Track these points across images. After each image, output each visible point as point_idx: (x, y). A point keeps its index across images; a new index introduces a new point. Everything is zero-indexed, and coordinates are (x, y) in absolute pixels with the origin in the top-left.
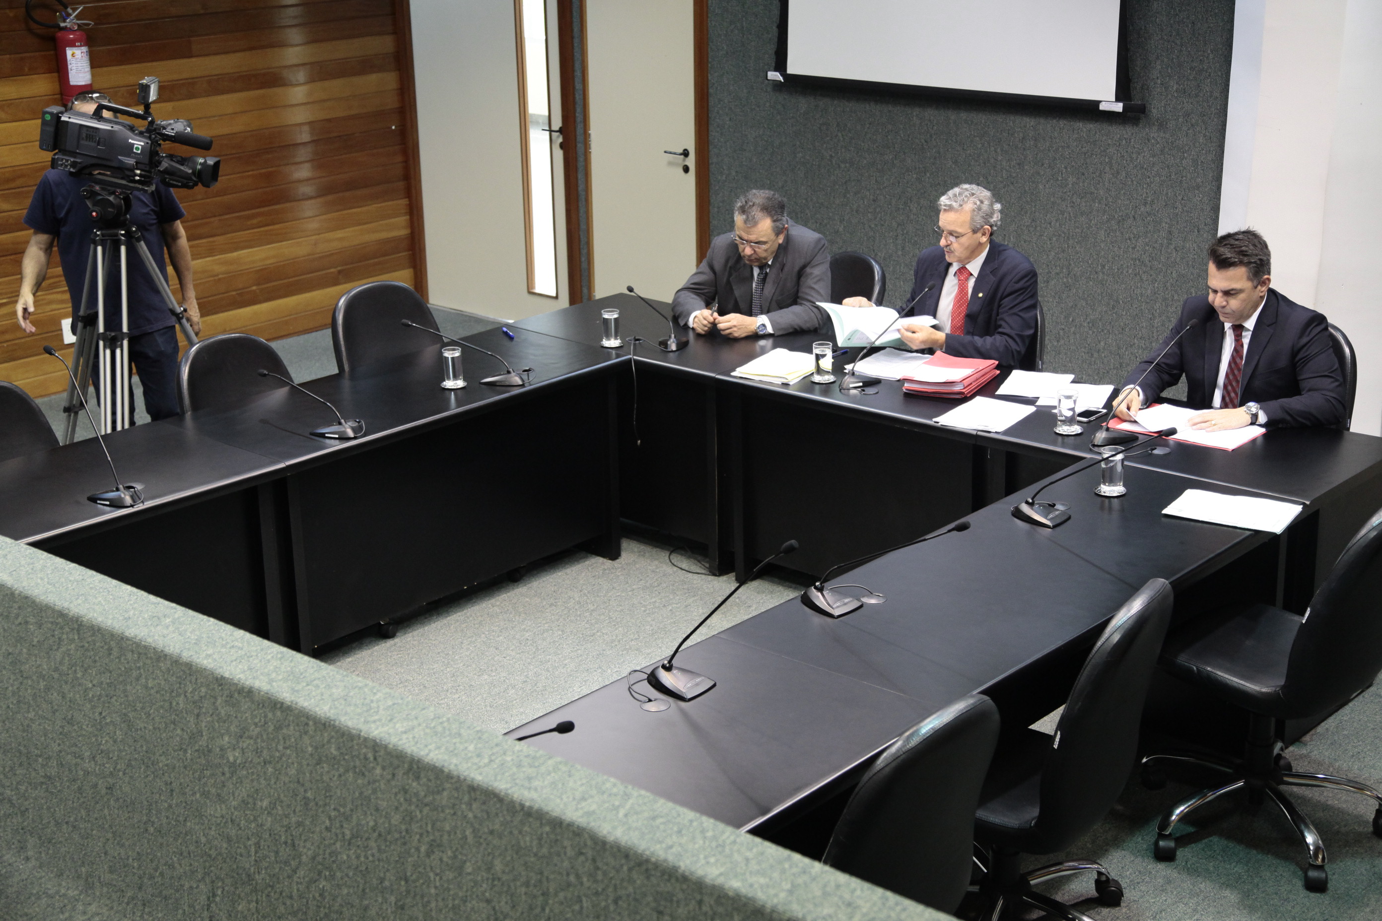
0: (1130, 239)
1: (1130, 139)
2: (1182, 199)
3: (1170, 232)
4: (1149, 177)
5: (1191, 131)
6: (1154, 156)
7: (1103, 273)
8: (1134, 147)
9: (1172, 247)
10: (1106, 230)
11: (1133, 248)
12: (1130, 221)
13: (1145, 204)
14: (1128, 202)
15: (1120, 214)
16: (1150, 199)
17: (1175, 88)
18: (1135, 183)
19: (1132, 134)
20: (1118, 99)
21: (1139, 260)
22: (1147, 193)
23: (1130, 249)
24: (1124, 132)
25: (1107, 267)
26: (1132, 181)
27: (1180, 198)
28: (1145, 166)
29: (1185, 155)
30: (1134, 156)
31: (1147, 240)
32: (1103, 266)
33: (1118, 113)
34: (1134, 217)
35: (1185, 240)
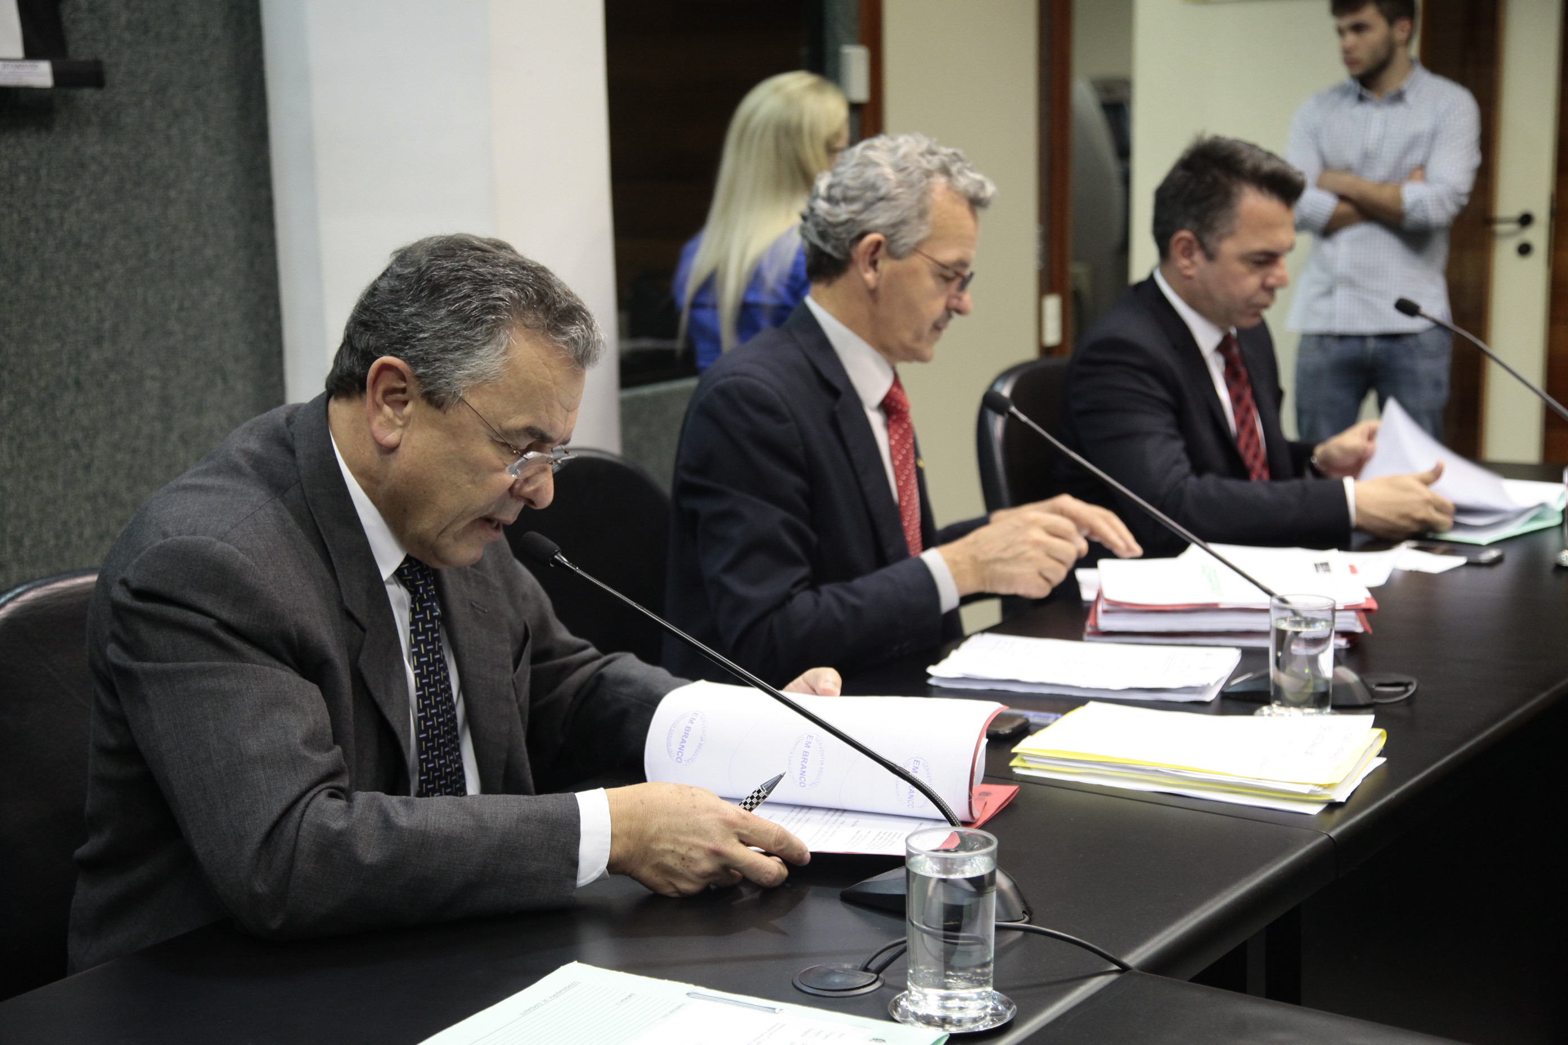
0: (77, 446)
1: (37, 171)
2: (181, 308)
3: (165, 401)
4: (98, 267)
5: (174, 131)
6: (100, 207)
7: (20, 561)
8: (51, 191)
9: (174, 436)
10: (12, 439)
11: (87, 468)
12: (68, 398)
13: (98, 341)
14: (57, 345)
15: (42, 383)
16: (107, 325)
17: (123, 20)
18: (67, 289)
19: (41, 154)
20: (32, 52)
21: (105, 495)
22: (99, 311)
23: (80, 474)
24: (19, 151)
25: (27, 542)
26: (59, 286)
27: (175, 306)
28: (85, 239)
29: (173, 194)
30: (54, 214)
31: (116, 436)
32: (18, 542)
33: (42, 90)
34: (78, 383)
35: (199, 410)
